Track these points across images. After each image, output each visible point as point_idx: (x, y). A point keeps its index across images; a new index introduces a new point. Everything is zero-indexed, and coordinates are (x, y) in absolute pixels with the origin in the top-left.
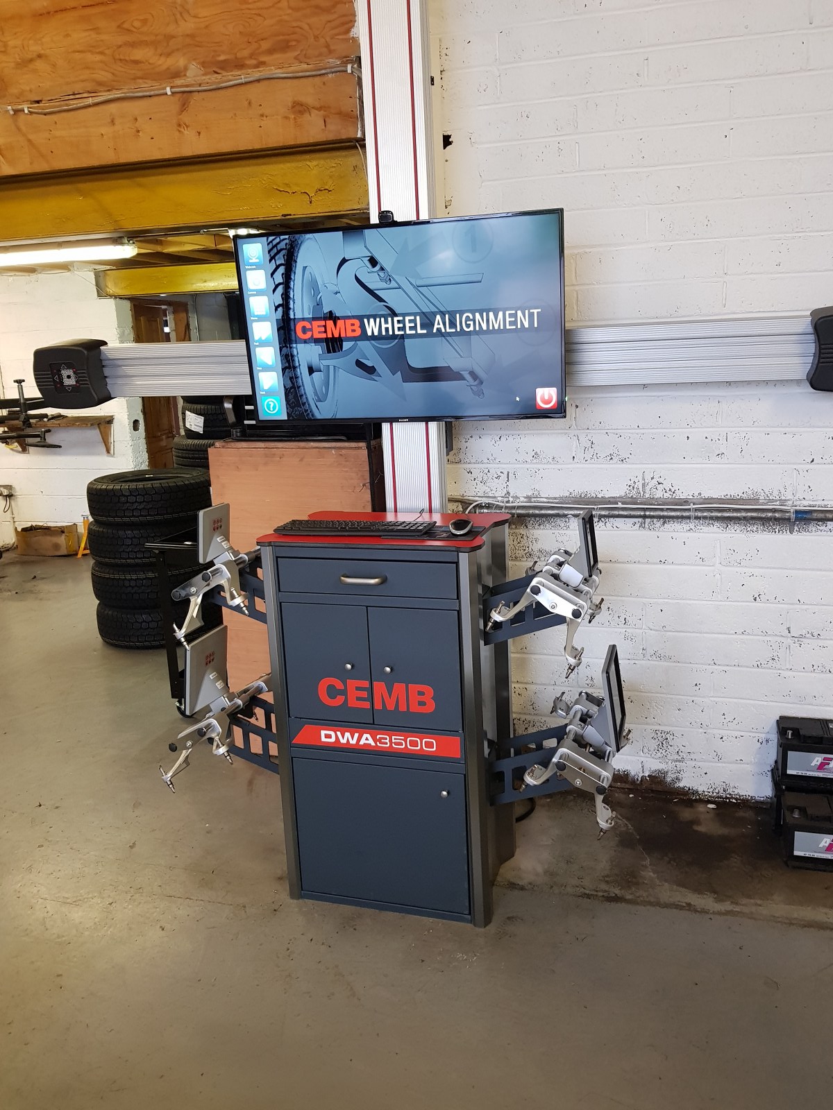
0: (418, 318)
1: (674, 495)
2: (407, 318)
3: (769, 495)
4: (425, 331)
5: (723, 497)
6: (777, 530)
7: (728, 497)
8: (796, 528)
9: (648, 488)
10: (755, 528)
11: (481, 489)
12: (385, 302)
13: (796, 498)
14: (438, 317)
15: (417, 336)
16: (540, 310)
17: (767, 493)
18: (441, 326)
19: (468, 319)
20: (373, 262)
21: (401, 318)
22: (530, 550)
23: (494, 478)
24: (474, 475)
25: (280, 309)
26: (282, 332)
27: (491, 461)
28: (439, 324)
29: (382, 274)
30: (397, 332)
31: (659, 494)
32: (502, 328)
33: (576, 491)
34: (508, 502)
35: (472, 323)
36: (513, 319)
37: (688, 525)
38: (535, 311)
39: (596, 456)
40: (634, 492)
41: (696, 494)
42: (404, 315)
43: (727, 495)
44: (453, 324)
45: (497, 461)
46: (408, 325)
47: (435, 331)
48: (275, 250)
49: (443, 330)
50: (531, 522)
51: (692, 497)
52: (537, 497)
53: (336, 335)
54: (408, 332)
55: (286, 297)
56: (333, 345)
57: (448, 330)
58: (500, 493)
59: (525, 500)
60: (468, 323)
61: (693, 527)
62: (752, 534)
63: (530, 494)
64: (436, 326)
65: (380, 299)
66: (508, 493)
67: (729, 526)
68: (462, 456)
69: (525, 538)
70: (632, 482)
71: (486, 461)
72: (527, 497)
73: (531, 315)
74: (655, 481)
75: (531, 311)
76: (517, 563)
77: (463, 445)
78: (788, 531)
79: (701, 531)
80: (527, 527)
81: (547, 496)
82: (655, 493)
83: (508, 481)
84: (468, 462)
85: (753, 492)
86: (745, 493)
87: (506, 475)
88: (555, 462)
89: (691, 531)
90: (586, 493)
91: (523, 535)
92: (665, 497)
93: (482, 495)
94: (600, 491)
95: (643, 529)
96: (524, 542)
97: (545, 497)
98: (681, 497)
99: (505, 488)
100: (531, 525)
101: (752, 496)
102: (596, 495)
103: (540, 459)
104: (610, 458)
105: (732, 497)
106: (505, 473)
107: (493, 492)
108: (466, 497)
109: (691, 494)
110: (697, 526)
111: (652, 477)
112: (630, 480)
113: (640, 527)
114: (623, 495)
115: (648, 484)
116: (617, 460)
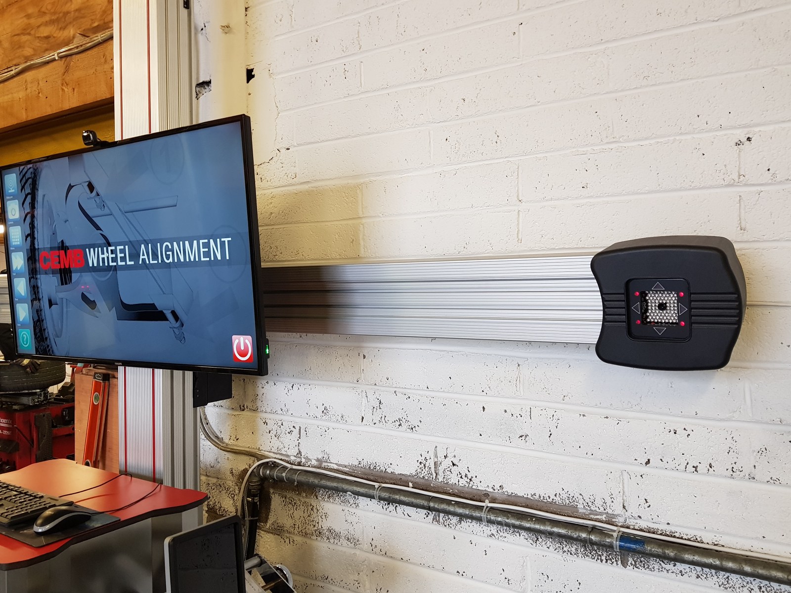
0: (127, 247)
1: (471, 483)
2: (119, 248)
3: (590, 504)
4: (132, 263)
5: (529, 496)
6: (603, 558)
7: (537, 497)
8: (630, 560)
9: (441, 469)
10: (573, 549)
11: (275, 444)
12: (101, 230)
13: (628, 514)
14: (143, 246)
15: (127, 267)
16: (230, 239)
17: (587, 500)
18: (146, 257)
19: (167, 249)
20: (91, 187)
21: (113, 248)
22: (320, 527)
23: (287, 432)
24: (269, 427)
25: (29, 239)
26: (30, 262)
27: (285, 413)
28: (143, 255)
29: (97, 199)
30: (111, 264)
31: (453, 479)
32: (197, 260)
33: (365, 461)
34: (299, 464)
35: (170, 253)
36: (207, 250)
37: (489, 528)
38: (226, 240)
39: (383, 419)
40: (425, 471)
41: (497, 487)
42: (116, 245)
43: (535, 494)
44: (155, 256)
45: (290, 413)
46: (119, 255)
47: (140, 263)
48: (24, 179)
49: (148, 262)
50: (321, 492)
51: (492, 490)
52: (327, 462)
53: (67, 267)
54: (120, 263)
55: (32, 226)
56: (65, 276)
57: (151, 262)
58: (292, 452)
59: (315, 465)
60: (168, 253)
61: (494, 532)
62: (569, 557)
63: (320, 457)
64: (141, 257)
65: (98, 228)
66: (300, 452)
67: (540, 540)
68: (259, 404)
69: (315, 511)
70: (423, 458)
71: (280, 412)
72: (318, 460)
73: (223, 243)
74: (448, 461)
75: (223, 240)
76: (308, 541)
77: (260, 391)
78: (619, 562)
79: (504, 539)
80: (317, 498)
81: (337, 462)
82: (450, 477)
83: (300, 438)
84: (264, 411)
85: (568, 496)
86: (558, 496)
87: (298, 430)
88: (344, 422)
89: (493, 537)
90: (375, 464)
91: (313, 506)
92: (461, 485)
93: (276, 451)
94: (390, 465)
95: (436, 523)
96: (315, 515)
97: (335, 464)
98: (480, 488)
99: (297, 446)
100: (321, 495)
101: (568, 502)
102: (386, 469)
103: (329, 416)
104: (399, 423)
105: (542, 498)
106: (298, 428)
107: (286, 449)
108: (262, 451)
109: (491, 486)
110: (499, 532)
111: (445, 455)
112: (421, 455)
113: (433, 520)
114: (414, 474)
115: (440, 464)
116: (406, 428)
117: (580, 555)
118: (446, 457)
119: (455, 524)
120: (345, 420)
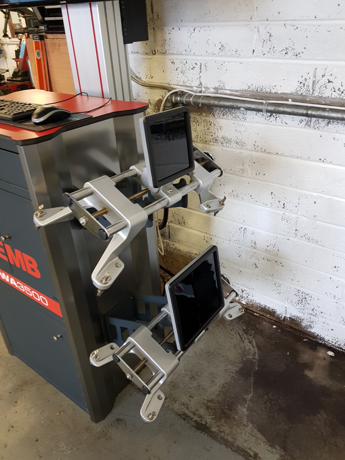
1: (343, 95)
9: (317, 86)
11: (181, 78)
22: (216, 136)
23: (190, 69)
24: (176, 65)
27: (188, 53)
31: (328, 93)
33: (254, 85)
34: (200, 92)
39: (272, 50)
40: (304, 89)
45: (192, 52)
50: (218, 111)
52: (222, 89)
58: (195, 84)
59: (213, 91)
63: (217, 86)
66: (201, 83)
68: (167, 47)
69: (213, 125)
70: (304, 79)
71: (184, 52)
72: (215, 88)
74: (325, 80)
76: (207, 146)
77: (167, 36)
80: (214, 116)
81: (231, 89)
82: (324, 92)
83: (201, 72)
84: (172, 53)
87: (199, 66)
88: (238, 55)
90: (262, 87)
91: (211, 122)
92: (333, 97)
93: (182, 84)
94: (274, 87)
95: (308, 127)
96: (212, 128)
97: (229, 90)
99: (199, 78)
100: (217, 114)
102: (271, 91)
103: (225, 52)
104: (286, 52)
106: (199, 65)
107: (190, 82)
108: (171, 85)
111: (323, 74)
112: (302, 77)
113: (306, 124)
114: (294, 92)
115: (318, 82)
116: (291, 55)
118: (323, 76)
119: (323, 127)
120: (239, 54)
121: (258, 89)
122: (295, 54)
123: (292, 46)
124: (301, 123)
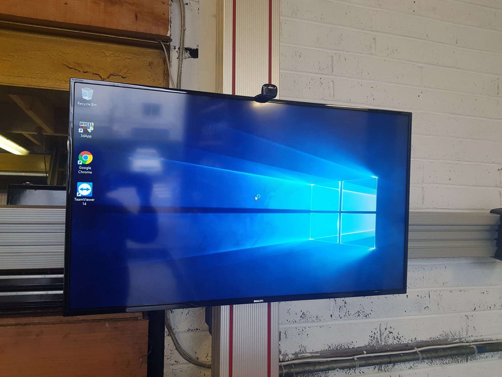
1: (400, 341)
3: (454, 335)
5: (429, 340)
6: (459, 361)
8: (469, 358)
9: (383, 337)
10: (447, 361)
13: (468, 336)
17: (453, 333)
31: (390, 341)
33: (334, 345)
37: (409, 364)
39: (348, 314)
40: (374, 341)
41: (413, 339)
43: (431, 338)
51: (411, 342)
52: (304, 353)
61: (412, 365)
62: (446, 366)
63: (297, 351)
66: (280, 352)
67: (433, 361)
72: (296, 354)
74: (387, 332)
78: (465, 360)
79: (417, 367)
81: (312, 351)
82: (388, 341)
83: (280, 340)
85: (446, 334)
86: (441, 336)
88: (318, 321)
89: (411, 368)
90: (341, 345)
92: (395, 343)
97: (310, 353)
98: (405, 343)
101: (445, 337)
102: (348, 347)
104: (358, 314)
105: (434, 339)
109: (410, 340)
110: (414, 364)
111: (386, 328)
112: (372, 332)
113: (378, 370)
114: (367, 345)
115: (383, 334)
116: (363, 316)
117: (450, 363)
118: (386, 329)
119: (391, 369)
120: (319, 319)
121: (338, 348)
122: (365, 315)
123: (362, 310)
124: (375, 369)
